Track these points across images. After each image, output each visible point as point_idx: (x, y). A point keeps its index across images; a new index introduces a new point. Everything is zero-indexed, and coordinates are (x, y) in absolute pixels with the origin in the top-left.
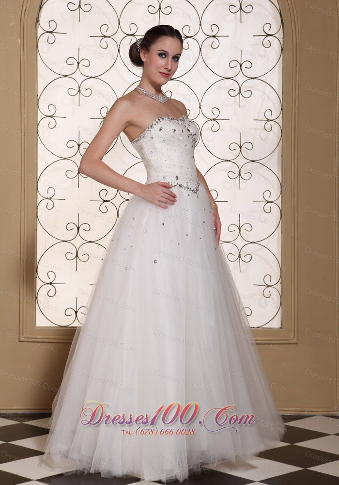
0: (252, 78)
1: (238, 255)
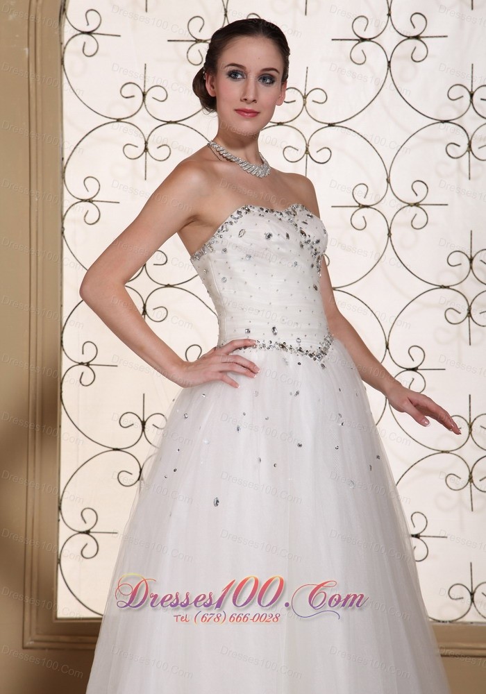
1: (468, 478)
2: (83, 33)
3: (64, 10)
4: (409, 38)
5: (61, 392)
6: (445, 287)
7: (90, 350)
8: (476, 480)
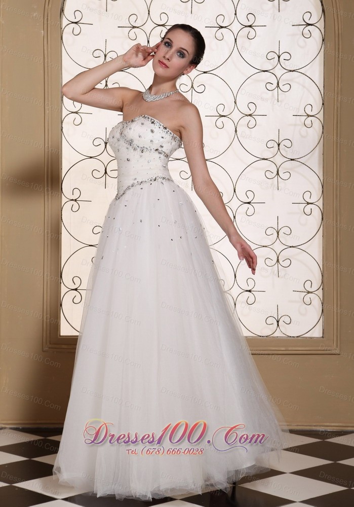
0: (291, 71)
1: (276, 260)
2: (73, 23)
3: (63, 10)
4: (246, 26)
5: (62, 215)
6: (265, 159)
7: (77, 193)
8: (280, 261)
